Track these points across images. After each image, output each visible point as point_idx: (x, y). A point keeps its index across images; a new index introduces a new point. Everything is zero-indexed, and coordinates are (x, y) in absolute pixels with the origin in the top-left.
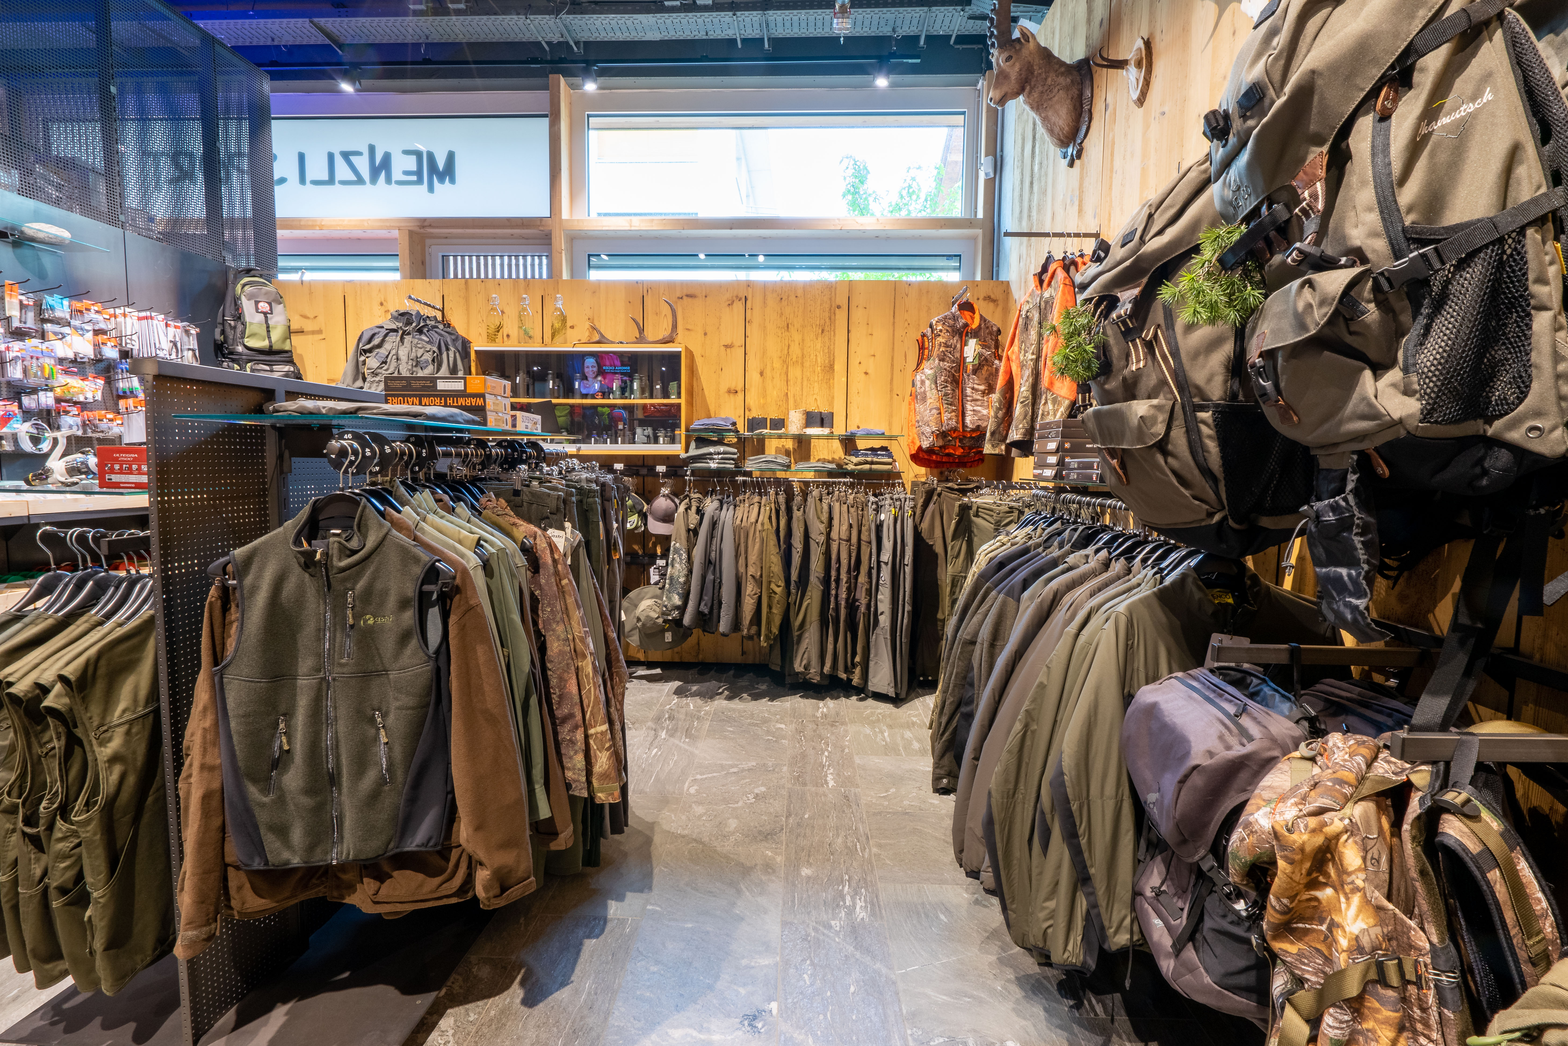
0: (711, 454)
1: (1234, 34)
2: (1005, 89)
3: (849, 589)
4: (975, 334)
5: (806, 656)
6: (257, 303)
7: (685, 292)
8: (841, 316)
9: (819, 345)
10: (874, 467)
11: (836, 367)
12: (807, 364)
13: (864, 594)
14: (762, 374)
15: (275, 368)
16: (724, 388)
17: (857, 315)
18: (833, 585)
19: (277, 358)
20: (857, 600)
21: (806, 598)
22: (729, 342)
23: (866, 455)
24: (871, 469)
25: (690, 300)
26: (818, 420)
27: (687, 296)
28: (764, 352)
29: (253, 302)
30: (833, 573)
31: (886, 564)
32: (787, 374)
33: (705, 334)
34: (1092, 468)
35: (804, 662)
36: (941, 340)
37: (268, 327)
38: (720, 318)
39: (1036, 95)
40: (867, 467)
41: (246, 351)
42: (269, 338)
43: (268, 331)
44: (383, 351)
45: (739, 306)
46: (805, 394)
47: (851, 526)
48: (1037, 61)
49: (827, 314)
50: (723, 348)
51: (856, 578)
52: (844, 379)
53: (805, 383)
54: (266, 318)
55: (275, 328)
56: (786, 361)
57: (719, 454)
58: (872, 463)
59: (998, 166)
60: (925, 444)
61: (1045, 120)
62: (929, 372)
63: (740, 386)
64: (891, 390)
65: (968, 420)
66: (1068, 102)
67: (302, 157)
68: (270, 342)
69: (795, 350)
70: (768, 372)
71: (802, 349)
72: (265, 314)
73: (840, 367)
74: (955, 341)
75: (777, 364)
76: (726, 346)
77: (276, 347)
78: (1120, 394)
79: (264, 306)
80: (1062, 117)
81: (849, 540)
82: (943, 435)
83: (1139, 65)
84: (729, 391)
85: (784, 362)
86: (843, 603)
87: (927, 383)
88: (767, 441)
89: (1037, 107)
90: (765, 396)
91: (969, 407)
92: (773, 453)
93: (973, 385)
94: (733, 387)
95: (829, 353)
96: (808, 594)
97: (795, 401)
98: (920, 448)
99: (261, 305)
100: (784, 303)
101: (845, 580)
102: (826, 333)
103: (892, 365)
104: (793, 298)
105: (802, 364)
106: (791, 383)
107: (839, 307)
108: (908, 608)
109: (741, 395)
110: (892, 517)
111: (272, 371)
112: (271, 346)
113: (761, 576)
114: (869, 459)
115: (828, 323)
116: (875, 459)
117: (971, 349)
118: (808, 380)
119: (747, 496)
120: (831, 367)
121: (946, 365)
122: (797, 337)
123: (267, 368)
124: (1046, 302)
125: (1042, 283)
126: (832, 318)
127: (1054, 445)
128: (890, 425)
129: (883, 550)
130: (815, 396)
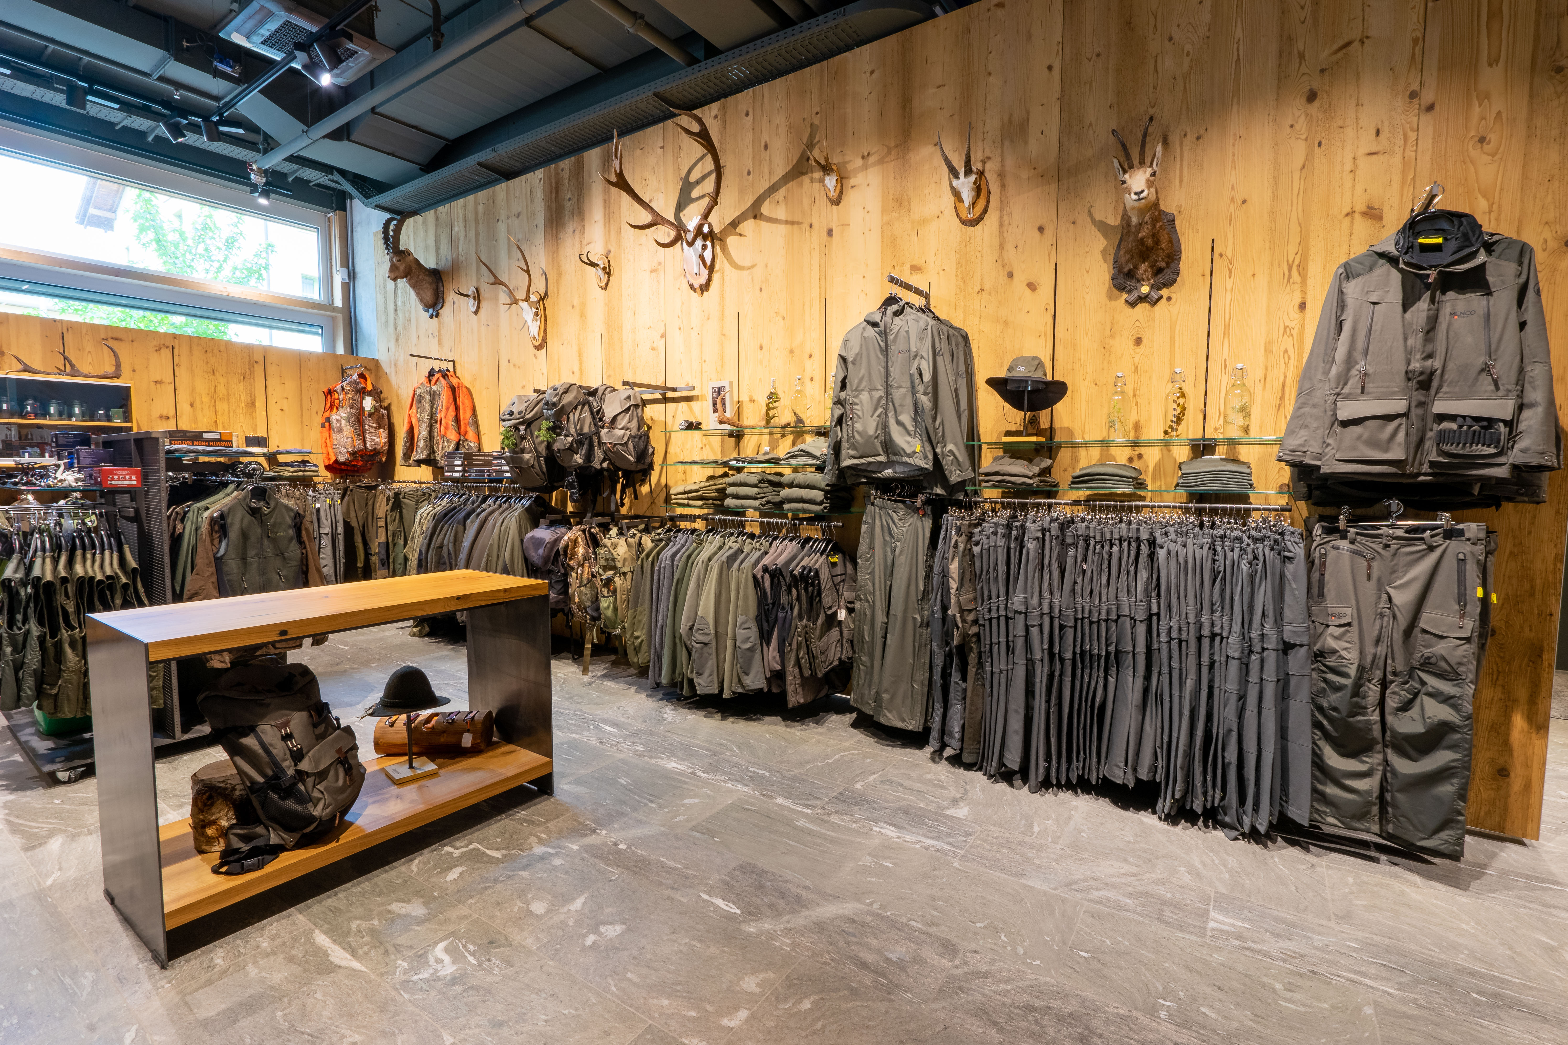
2: (397, 274)
4: (369, 394)
7: (110, 335)
8: (259, 369)
9: (242, 388)
10: (305, 474)
11: (257, 404)
12: (232, 400)
14: (192, 405)
16: (155, 414)
17: (271, 369)
22: (158, 379)
24: (303, 475)
25: (115, 342)
26: (256, 442)
27: (113, 339)
28: (193, 390)
31: (327, 534)
32: (215, 406)
33: (134, 371)
36: (349, 396)
38: (148, 359)
39: (413, 281)
40: (300, 474)
45: (166, 353)
46: (232, 422)
48: (414, 266)
49: (247, 367)
50: (152, 383)
52: (264, 413)
53: (232, 414)
56: (213, 396)
58: (304, 471)
59: (352, 275)
60: (342, 459)
61: (418, 294)
62: (343, 415)
63: (172, 413)
64: (302, 422)
65: (368, 444)
66: (430, 292)
69: (221, 390)
70: (198, 404)
71: (228, 390)
73: (260, 403)
74: (357, 397)
75: (206, 399)
76: (156, 382)
78: (519, 452)
80: (429, 296)
82: (354, 454)
83: (474, 298)
84: (161, 417)
85: (212, 397)
87: (343, 422)
89: (414, 286)
91: (368, 436)
93: (370, 424)
94: (165, 413)
95: (251, 393)
98: (336, 461)
100: (209, 354)
102: (247, 381)
103: (301, 406)
104: (216, 351)
105: (228, 400)
106: (219, 413)
107: (256, 362)
108: (342, 560)
109: (172, 420)
110: (327, 505)
116: (306, 469)
117: (368, 403)
118: (234, 412)
120: (253, 404)
121: (354, 411)
122: (222, 381)
124: (435, 392)
125: (430, 381)
126: (251, 369)
127: (459, 463)
128: (303, 445)
129: (322, 526)
130: (241, 424)
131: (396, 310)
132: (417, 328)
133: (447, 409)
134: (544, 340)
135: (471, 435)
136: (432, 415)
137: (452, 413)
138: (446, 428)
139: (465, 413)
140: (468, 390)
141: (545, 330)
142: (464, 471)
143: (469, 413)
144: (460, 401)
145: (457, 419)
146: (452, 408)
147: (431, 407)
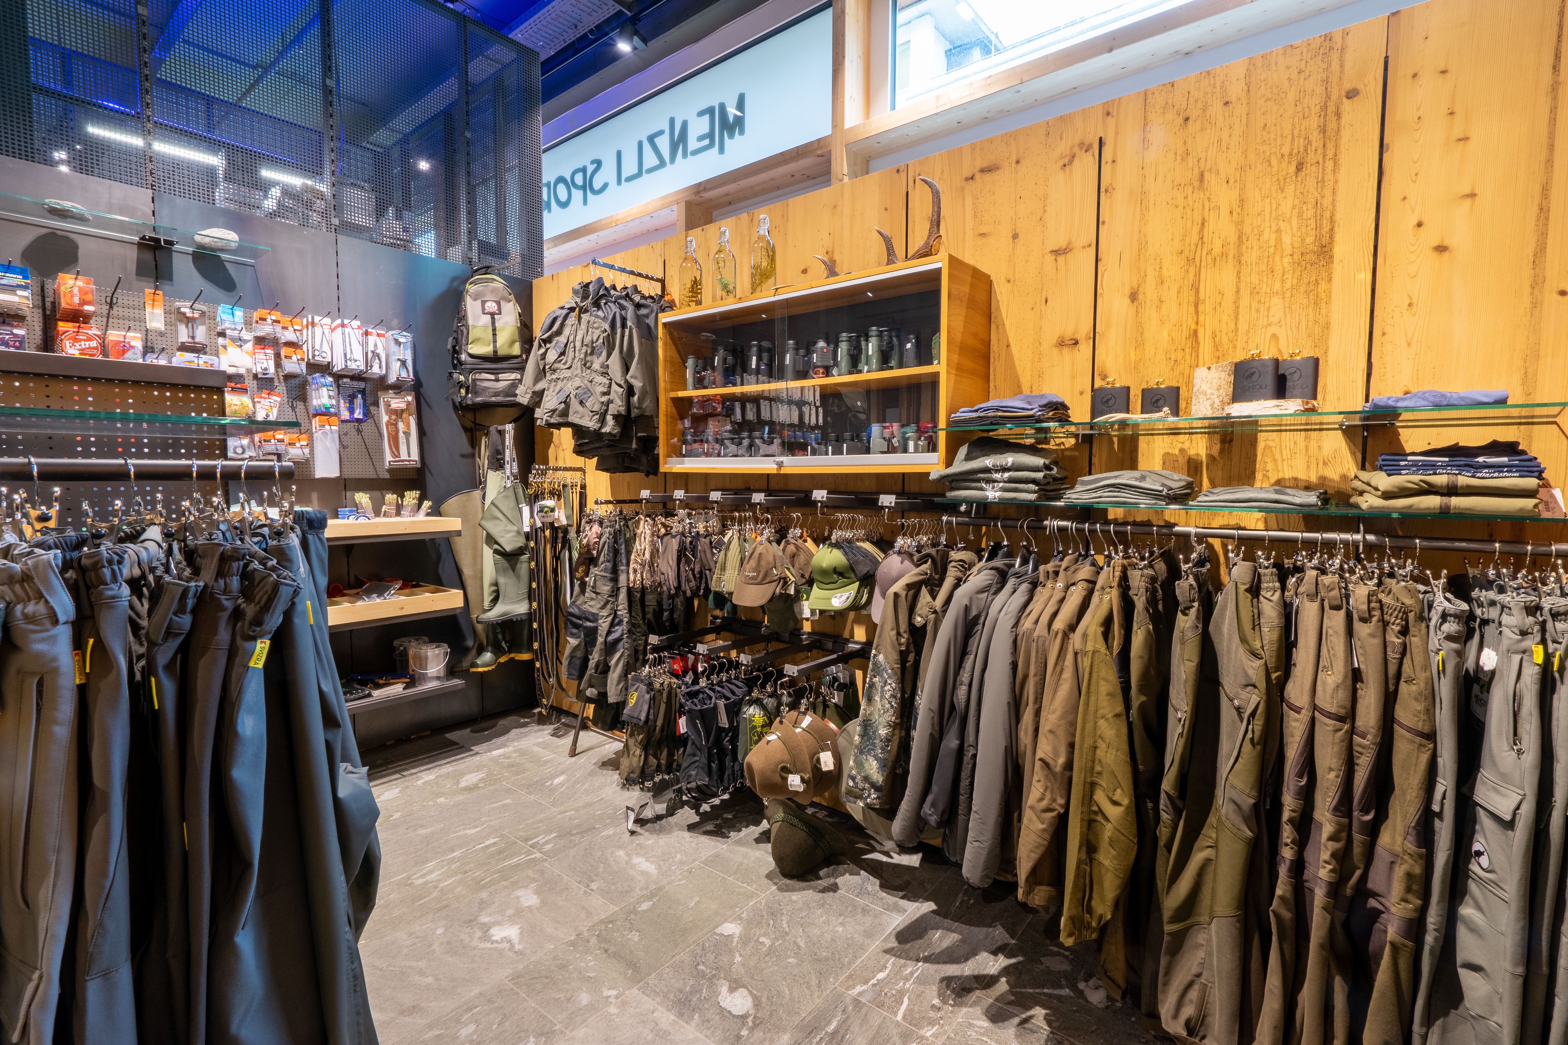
0: (987, 470)
3: (1342, 858)
5: (1194, 994)
6: (484, 303)
7: (979, 164)
8: (1360, 116)
9: (1286, 205)
10: (1457, 502)
11: (1339, 250)
12: (1251, 256)
13: (1397, 887)
14: (1134, 297)
15: (501, 376)
16: (1050, 336)
18: (1287, 833)
19: (504, 365)
20: (1375, 895)
21: (1202, 841)
22: (1062, 243)
23: (1433, 468)
24: (1445, 511)
25: (987, 177)
26: (1269, 380)
27: (982, 171)
28: (1141, 248)
29: (479, 302)
30: (1289, 803)
32: (1196, 287)
33: (1015, 236)
35: (1188, 1011)
37: (494, 330)
38: (1046, 197)
40: (1433, 502)
41: (469, 359)
42: (495, 341)
43: (494, 335)
44: (562, 339)
45: (1085, 165)
46: (1243, 326)
47: (1356, 676)
49: (1314, 122)
50: (1050, 258)
51: (1373, 831)
52: (1366, 276)
53: (1245, 302)
54: (493, 319)
55: (502, 330)
56: (1194, 258)
57: (1004, 469)
58: (1452, 491)
63: (1084, 329)
67: (619, 154)
68: (495, 346)
69: (1221, 229)
70: (1149, 292)
71: (1240, 223)
72: (492, 315)
73: (1350, 245)
75: (1173, 269)
76: (1056, 252)
77: (501, 352)
79: (491, 306)
81: (1349, 716)
84: (1061, 344)
85: (1190, 261)
86: (1319, 896)
88: (1143, 442)
90: (1139, 343)
92: (1157, 467)
94: (1069, 333)
95: (1318, 217)
96: (1209, 833)
97: (1216, 347)
99: (488, 304)
100: (1194, 126)
101: (1328, 829)
102: (1310, 170)
103: (1544, 211)
104: (1216, 109)
105: (1239, 258)
106: (1207, 307)
107: (1352, 94)
109: (1085, 349)
110: (1531, 674)
111: (497, 380)
112: (495, 352)
113: (1069, 766)
114: (1441, 479)
115: (1316, 138)
116: (1463, 480)
118: (1254, 292)
119: (1064, 564)
120: (1324, 252)
122: (1226, 198)
123: (492, 377)
126: (1329, 128)
130: (1271, 330)
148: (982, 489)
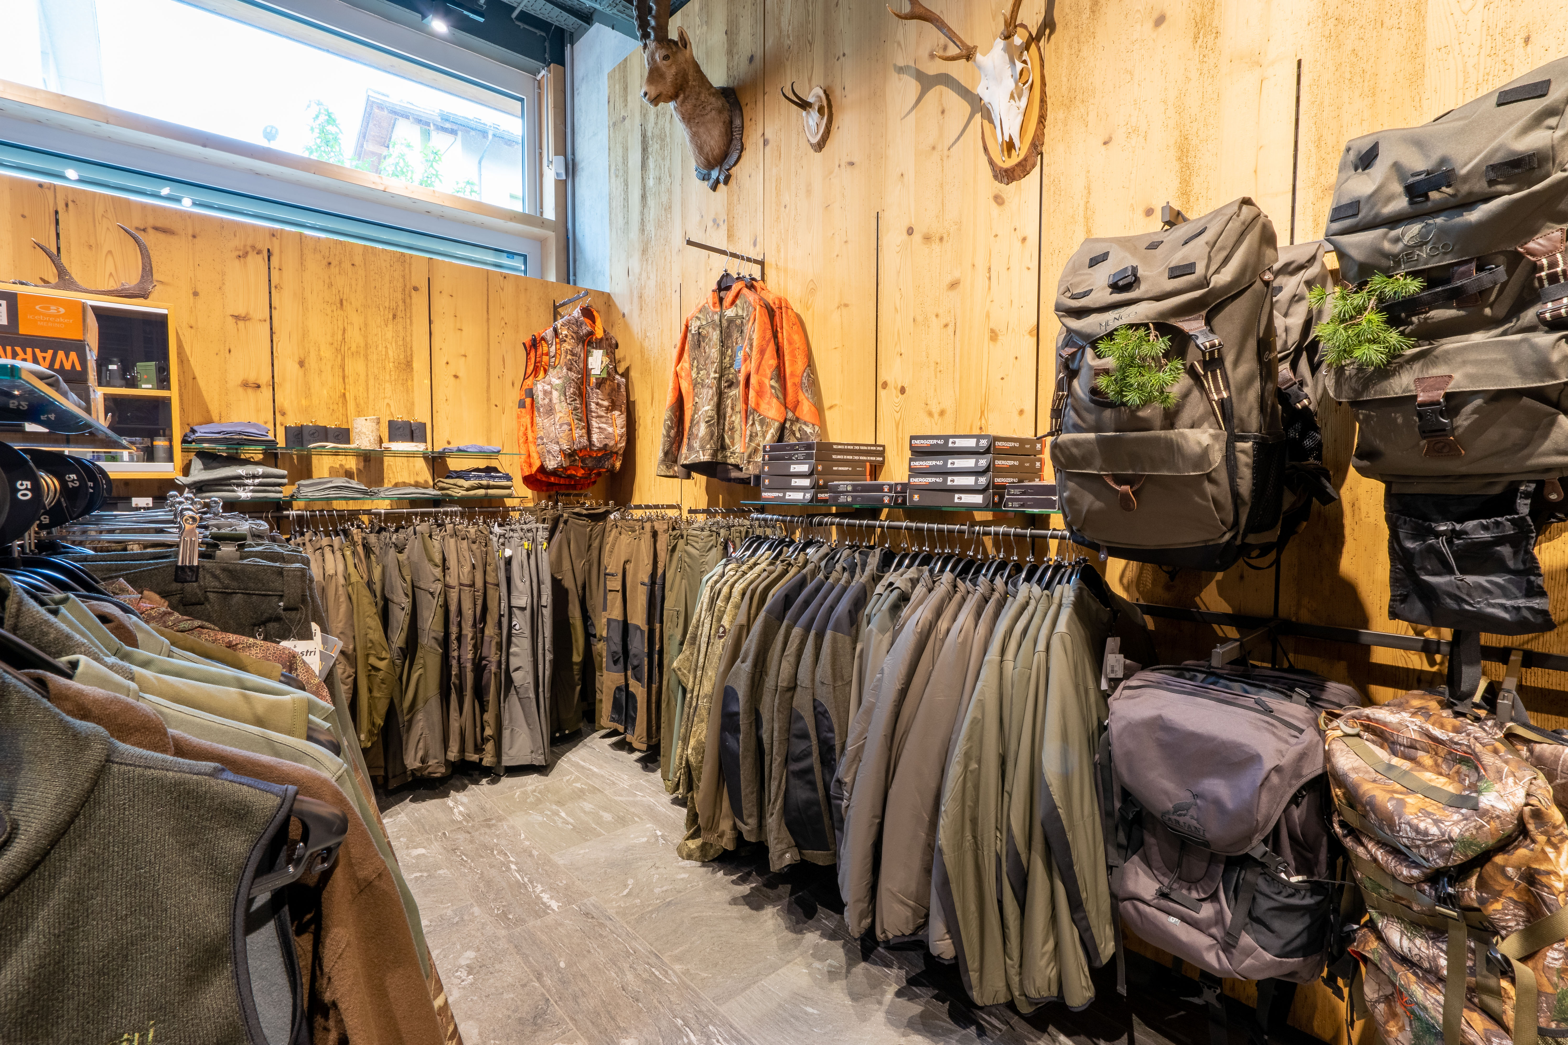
0: (240, 477)
1: (943, 112)
2: (661, 88)
3: (475, 646)
4: (599, 344)
5: (421, 745)
7: (151, 221)
8: (419, 301)
9: (389, 334)
10: (490, 491)
11: (415, 365)
12: (373, 357)
13: (493, 649)
14: (301, 364)
16: (235, 377)
17: (441, 303)
18: (454, 645)
20: (484, 658)
21: (415, 668)
22: (241, 311)
23: (480, 477)
24: (486, 495)
25: (161, 236)
26: (408, 432)
27: (156, 229)
28: (305, 334)
30: (454, 629)
31: (523, 609)
32: (343, 367)
33: (196, 294)
34: (882, 490)
35: (420, 753)
36: (566, 346)
38: (224, 274)
39: (689, 106)
40: (482, 492)
45: (257, 263)
46: (371, 396)
47: (474, 567)
49: (399, 296)
50: (231, 321)
51: (482, 631)
52: (428, 382)
53: (371, 382)
56: (340, 349)
57: (254, 477)
58: (488, 487)
59: (571, 168)
60: (551, 464)
62: (556, 382)
63: (264, 378)
64: (489, 400)
65: (595, 438)
66: (721, 124)
69: (355, 337)
70: (312, 362)
71: (365, 337)
73: (420, 364)
74: (578, 349)
75: (327, 353)
76: (237, 318)
78: (1158, 422)
80: (714, 139)
81: (472, 585)
82: (571, 455)
83: (821, 110)
84: (245, 385)
85: (338, 350)
86: (469, 666)
87: (555, 394)
88: (315, 460)
89: (688, 119)
90: (308, 395)
91: (594, 423)
93: (598, 400)
94: (252, 378)
95: (405, 345)
96: (419, 661)
97: (357, 405)
98: (542, 469)
100: (334, 270)
101: (470, 635)
102: (398, 319)
103: (488, 370)
104: (347, 265)
105: (366, 357)
106: (350, 380)
107: (416, 289)
108: (549, 656)
109: (267, 393)
110: (525, 552)
113: (354, 649)
114: (484, 482)
115: (401, 307)
116: (492, 483)
117: (597, 361)
118: (376, 378)
120: (408, 365)
121: (573, 375)
122: (357, 320)
124: (731, 321)
125: (721, 300)
126: (406, 302)
127: (804, 468)
128: (489, 441)
129: (514, 593)
130: (387, 401)
131: (644, 197)
132: (683, 217)
133: (762, 352)
134: (1037, 147)
135: (806, 409)
136: (722, 371)
137: (770, 361)
138: (760, 394)
139: (794, 362)
140: (798, 316)
141: (1042, 119)
142: (815, 487)
143: (801, 364)
144: (784, 336)
145: (780, 374)
146: (770, 350)
147: (723, 354)
148: (233, 491)
